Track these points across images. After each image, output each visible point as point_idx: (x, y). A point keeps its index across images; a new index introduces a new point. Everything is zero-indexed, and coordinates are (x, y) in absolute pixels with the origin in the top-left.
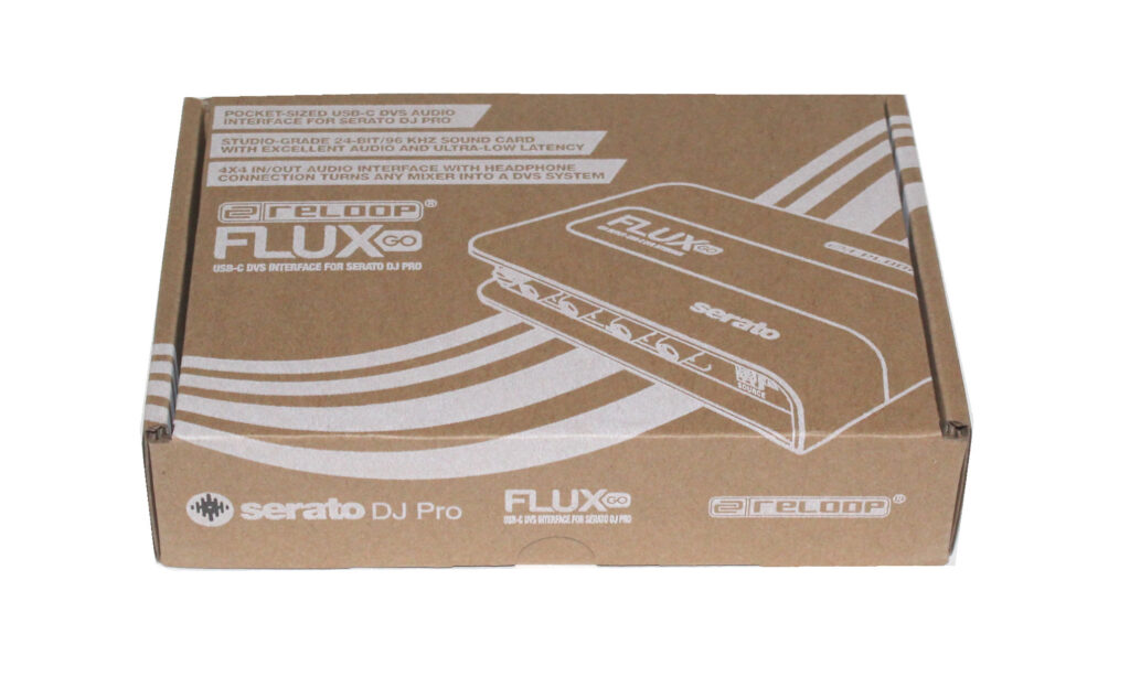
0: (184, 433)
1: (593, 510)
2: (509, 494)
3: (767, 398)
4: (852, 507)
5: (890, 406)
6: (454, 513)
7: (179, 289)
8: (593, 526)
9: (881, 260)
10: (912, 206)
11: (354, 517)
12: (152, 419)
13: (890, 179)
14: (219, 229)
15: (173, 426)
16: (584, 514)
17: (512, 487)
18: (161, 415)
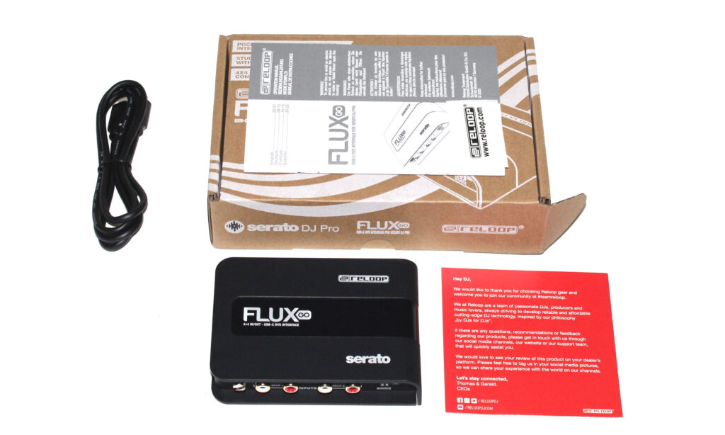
0: (225, 197)
1: (394, 229)
2: (359, 223)
3: (467, 185)
4: (502, 230)
5: (518, 189)
6: (336, 229)
7: (220, 129)
8: (393, 235)
9: (519, 120)
10: (533, 95)
11: (295, 230)
12: (211, 190)
13: (524, 80)
14: (237, 102)
15: (220, 195)
16: (390, 230)
17: (360, 220)
18: (215, 188)
